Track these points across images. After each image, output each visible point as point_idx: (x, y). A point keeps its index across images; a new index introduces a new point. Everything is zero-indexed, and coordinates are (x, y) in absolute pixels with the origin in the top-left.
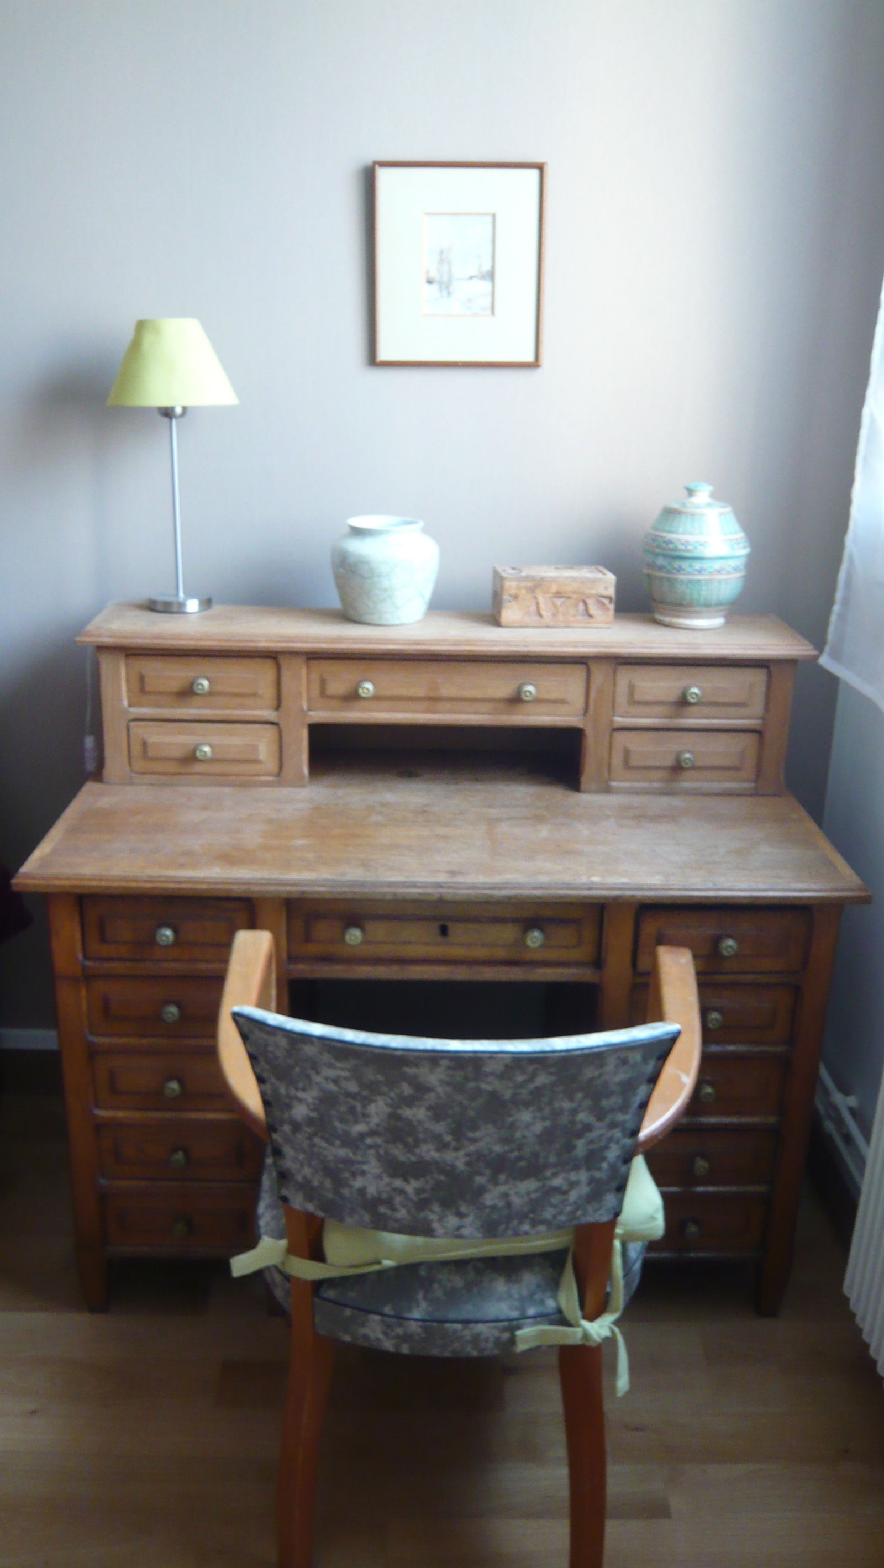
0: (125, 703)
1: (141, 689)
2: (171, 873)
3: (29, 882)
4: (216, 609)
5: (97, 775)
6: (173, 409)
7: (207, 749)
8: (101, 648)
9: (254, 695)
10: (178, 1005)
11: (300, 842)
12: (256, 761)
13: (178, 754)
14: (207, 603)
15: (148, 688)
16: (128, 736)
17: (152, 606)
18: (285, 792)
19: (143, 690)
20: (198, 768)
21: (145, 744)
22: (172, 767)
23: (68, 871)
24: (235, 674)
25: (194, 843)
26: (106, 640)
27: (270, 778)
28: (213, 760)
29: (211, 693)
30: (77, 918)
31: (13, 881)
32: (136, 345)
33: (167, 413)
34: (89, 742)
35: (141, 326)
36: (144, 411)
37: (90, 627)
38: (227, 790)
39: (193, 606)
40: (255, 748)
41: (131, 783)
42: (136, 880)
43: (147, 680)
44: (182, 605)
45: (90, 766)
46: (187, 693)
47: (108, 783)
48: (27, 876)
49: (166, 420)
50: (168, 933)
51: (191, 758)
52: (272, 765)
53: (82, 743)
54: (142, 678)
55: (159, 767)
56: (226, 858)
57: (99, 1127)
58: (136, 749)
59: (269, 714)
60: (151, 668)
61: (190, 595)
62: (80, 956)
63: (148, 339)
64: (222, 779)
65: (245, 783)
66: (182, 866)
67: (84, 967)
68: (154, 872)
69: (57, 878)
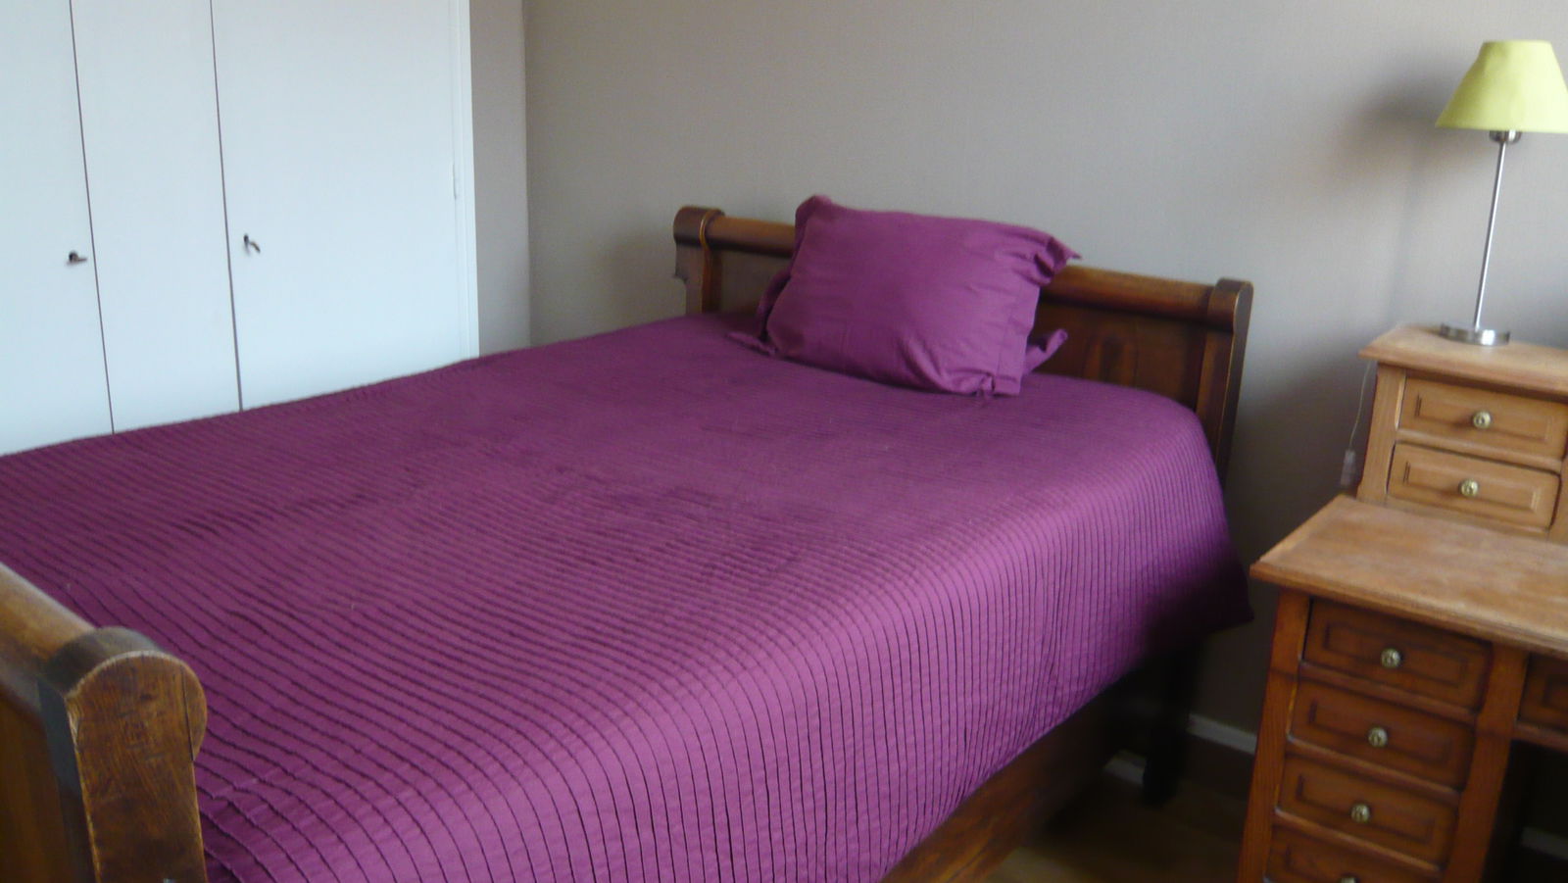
0: (1397, 424)
1: (1416, 412)
2: (1412, 596)
3: (1267, 571)
4: (1513, 344)
5: (1353, 490)
6: (1507, 133)
7: (1474, 486)
8: (1383, 365)
9: (1540, 440)
10: (1388, 732)
11: (1559, 600)
12: (1527, 509)
13: (1442, 484)
14: (1504, 338)
15: (1423, 412)
16: (1393, 455)
17: (1443, 332)
18: (1553, 547)
19: (1417, 413)
20: (1460, 503)
21: (1408, 469)
22: (1432, 497)
23: (1308, 571)
24: (1523, 414)
25: (1444, 575)
26: (1391, 358)
27: (1539, 531)
28: (1478, 499)
29: (1491, 430)
30: (1305, 617)
31: (1253, 567)
32: (1478, 68)
33: (1499, 137)
34: (1350, 457)
35: (1486, 48)
36: (1476, 134)
37: (1377, 342)
38: (1487, 533)
39: (1488, 337)
40: (1529, 497)
41: (1385, 504)
42: (1374, 594)
43: (1423, 404)
44: (1477, 336)
45: (1345, 481)
46: (1466, 424)
47: (1361, 500)
48: (1266, 565)
49: (1497, 146)
50: (1395, 656)
51: (1455, 491)
52: (1544, 518)
53: (1343, 456)
54: (1419, 403)
55: (1418, 494)
56: (1474, 596)
57: (1278, 828)
58: (1397, 472)
59: (1553, 463)
60: (1431, 393)
61: (1486, 325)
62: (1300, 656)
63: (1492, 62)
64: (1484, 520)
65: (1510, 530)
66: (1424, 593)
67: (1300, 667)
68: (1393, 591)
69: (1296, 574)
